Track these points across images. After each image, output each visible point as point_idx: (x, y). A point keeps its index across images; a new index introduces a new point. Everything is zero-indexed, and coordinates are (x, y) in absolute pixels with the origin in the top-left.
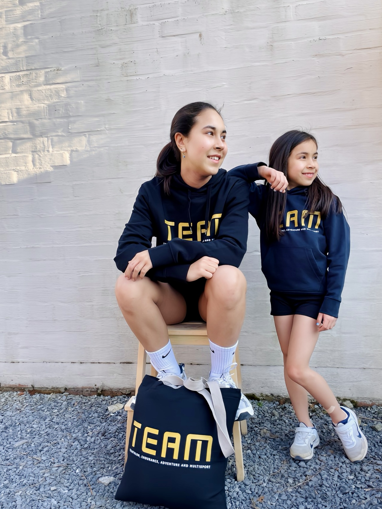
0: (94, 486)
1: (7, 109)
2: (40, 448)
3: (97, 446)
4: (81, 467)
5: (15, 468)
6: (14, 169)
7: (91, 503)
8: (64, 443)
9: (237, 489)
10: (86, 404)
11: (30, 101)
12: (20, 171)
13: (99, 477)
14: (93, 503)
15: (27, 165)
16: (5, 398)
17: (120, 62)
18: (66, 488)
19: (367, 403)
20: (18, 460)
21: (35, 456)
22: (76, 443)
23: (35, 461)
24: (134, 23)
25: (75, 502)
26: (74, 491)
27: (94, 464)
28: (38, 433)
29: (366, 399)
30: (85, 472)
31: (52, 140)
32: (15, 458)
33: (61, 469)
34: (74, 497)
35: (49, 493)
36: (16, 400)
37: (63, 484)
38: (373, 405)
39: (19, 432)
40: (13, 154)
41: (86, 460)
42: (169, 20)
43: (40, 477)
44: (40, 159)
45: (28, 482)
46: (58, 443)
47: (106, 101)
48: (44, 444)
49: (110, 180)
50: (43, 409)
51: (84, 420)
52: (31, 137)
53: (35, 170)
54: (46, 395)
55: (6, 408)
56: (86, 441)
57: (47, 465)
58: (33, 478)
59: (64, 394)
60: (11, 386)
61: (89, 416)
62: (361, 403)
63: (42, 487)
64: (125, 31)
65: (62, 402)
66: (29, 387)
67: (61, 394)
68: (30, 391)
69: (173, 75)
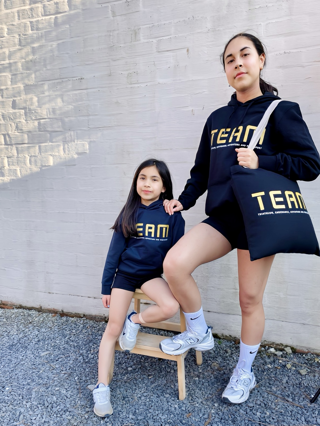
0: (83, 391)
1: (46, 109)
2: (57, 359)
3: (94, 362)
4: (79, 376)
5: (37, 371)
6: (50, 155)
7: (78, 402)
8: (73, 357)
9: (176, 406)
10: (95, 328)
11: (62, 103)
12: (55, 156)
13: (88, 385)
14: (79, 402)
15: (60, 151)
16: (43, 318)
17: (126, 73)
18: (65, 390)
19: (304, 351)
20: (41, 366)
21: (52, 364)
22: (81, 357)
23: (51, 367)
24: (138, 41)
25: (68, 400)
26: (69, 392)
27: (88, 374)
28: (59, 347)
29: (304, 348)
30: (81, 379)
31: (77, 132)
32: (39, 364)
33: (66, 375)
34: (68, 397)
35: (53, 392)
36: (50, 320)
37: (64, 386)
38: (308, 353)
39: (46, 345)
40: (50, 143)
41: (84, 371)
42: (164, 38)
43: (51, 380)
44: (68, 147)
45: (43, 382)
46: (69, 356)
47: (116, 104)
48: (60, 356)
49: (116, 165)
50: (66, 329)
51: (91, 340)
52: (63, 130)
53: (65, 155)
54: (71, 318)
55: (42, 326)
56: (87, 357)
57: (58, 372)
58: (47, 380)
59: (83, 318)
60: (49, 309)
61: (95, 338)
62: (299, 350)
63: (51, 386)
64: (131, 47)
65: (80, 324)
66: (60, 311)
67: (81, 318)
68: (61, 314)
69: (166, 83)
